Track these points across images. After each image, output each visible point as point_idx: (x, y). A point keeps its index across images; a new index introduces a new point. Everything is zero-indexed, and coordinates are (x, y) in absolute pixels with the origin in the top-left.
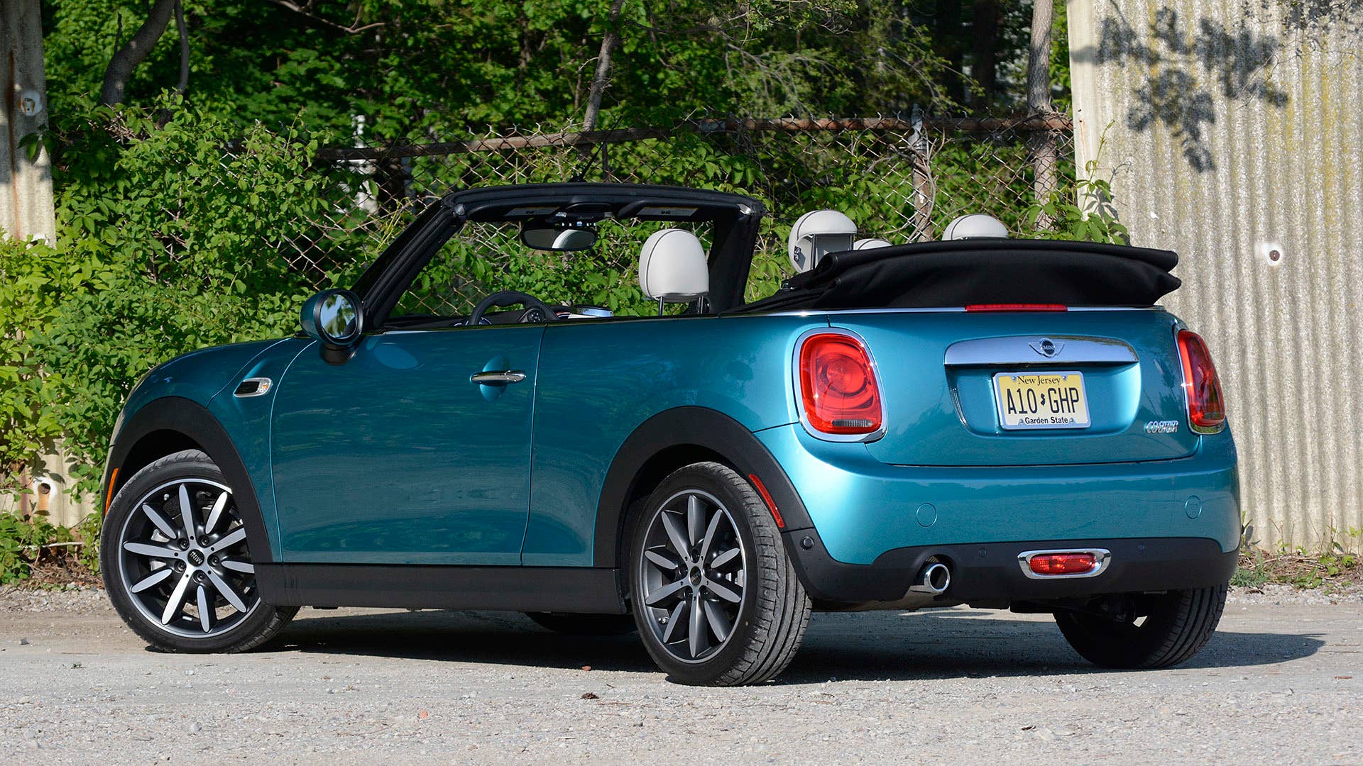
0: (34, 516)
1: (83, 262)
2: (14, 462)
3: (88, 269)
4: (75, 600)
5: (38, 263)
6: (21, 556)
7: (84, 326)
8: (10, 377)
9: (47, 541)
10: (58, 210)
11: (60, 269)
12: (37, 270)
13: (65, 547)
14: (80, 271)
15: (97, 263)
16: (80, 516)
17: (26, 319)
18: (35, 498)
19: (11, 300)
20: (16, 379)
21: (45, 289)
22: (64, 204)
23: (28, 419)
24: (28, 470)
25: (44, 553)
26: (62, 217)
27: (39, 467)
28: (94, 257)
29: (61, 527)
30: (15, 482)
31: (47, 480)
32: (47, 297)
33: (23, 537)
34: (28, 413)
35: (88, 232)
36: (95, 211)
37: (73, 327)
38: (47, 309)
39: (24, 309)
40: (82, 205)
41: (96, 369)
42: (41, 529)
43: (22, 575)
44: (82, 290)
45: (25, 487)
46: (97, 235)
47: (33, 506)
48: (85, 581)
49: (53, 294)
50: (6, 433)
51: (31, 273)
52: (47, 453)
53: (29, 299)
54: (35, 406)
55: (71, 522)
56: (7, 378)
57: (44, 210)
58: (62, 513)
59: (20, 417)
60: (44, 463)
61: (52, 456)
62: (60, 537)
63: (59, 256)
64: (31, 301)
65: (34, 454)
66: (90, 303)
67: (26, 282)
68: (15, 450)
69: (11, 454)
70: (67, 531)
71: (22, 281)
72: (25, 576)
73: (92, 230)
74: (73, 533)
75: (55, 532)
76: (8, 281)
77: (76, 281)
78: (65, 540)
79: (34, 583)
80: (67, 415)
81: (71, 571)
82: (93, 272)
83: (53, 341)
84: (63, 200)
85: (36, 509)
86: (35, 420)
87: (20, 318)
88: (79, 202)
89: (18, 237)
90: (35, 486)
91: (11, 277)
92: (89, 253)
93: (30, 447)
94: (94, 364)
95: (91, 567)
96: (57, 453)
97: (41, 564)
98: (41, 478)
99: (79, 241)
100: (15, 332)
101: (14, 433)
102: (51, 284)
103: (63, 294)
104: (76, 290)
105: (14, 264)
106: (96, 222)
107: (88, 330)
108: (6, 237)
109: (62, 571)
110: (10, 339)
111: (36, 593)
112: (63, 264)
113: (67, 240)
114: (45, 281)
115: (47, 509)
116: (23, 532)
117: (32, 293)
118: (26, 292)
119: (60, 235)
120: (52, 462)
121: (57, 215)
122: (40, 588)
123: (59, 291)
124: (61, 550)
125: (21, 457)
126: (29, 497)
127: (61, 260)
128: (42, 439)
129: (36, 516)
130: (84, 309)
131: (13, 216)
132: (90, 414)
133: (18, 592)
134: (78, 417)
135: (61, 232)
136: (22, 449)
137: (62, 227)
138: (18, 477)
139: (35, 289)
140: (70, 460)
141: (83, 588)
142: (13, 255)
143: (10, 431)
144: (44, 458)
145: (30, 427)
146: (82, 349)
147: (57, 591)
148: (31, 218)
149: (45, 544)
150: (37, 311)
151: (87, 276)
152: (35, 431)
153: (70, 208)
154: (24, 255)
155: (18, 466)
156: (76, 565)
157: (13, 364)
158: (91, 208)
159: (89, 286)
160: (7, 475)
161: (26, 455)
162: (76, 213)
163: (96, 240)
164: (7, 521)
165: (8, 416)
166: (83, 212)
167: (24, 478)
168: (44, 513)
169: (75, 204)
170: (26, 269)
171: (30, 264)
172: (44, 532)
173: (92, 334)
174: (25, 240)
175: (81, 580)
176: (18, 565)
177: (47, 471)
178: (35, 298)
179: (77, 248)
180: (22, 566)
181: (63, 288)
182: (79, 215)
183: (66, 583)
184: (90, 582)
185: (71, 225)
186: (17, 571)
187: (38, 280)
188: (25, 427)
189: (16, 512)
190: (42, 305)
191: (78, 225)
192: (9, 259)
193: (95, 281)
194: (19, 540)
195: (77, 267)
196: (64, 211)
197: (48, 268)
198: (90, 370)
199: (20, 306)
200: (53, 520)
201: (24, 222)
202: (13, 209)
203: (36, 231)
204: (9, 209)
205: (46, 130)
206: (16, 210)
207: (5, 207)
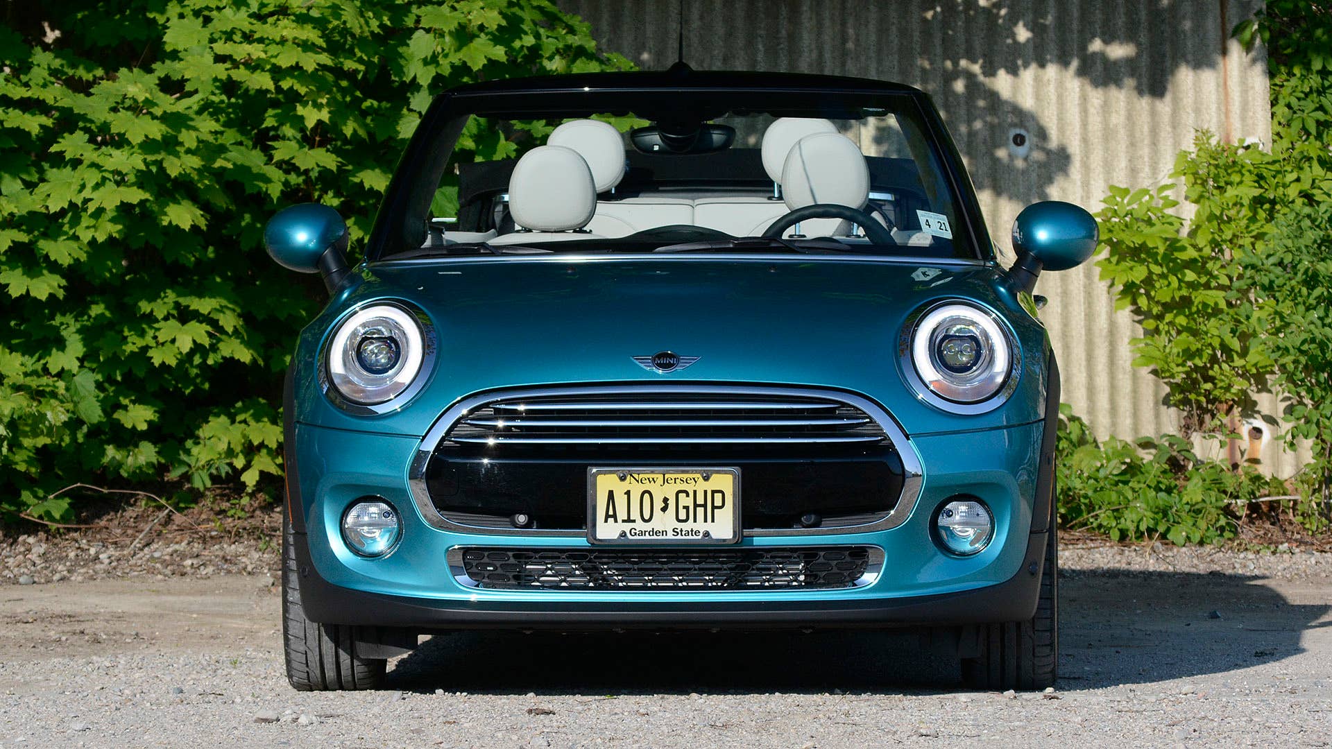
0: (1243, 464)
1: (1301, 169)
2: (1221, 402)
3: (1307, 177)
4: (1287, 565)
5: (1249, 171)
6: (1227, 511)
7: (1302, 243)
8: (1216, 304)
9: (1258, 494)
10: (1275, 109)
11: (1274, 177)
12: (1248, 179)
13: (1278, 502)
14: (1298, 180)
15: (1318, 170)
16: (1297, 466)
17: (1234, 236)
18: (1245, 442)
19: (1218, 213)
20: (1223, 305)
21: (1258, 201)
22: (1282, 102)
23: (1237, 352)
24: (1237, 411)
25: (1254, 508)
26: (1279, 117)
27: (1249, 408)
28: (1315, 164)
29: (1274, 478)
30: (1222, 425)
31: (1258, 423)
32: (1260, 211)
33: (1230, 490)
34: (1235, 344)
35: (1308, 134)
36: (1316, 109)
37: (1289, 243)
38: (1259, 224)
39: (1233, 224)
40: (1302, 103)
41: (1317, 292)
42: (1251, 480)
43: (1227, 534)
44: (1299, 201)
45: (1233, 431)
46: (1319, 137)
47: (1242, 453)
48: (1300, 542)
49: (1267, 206)
50: (1212, 368)
51: (1241, 182)
52: (1259, 391)
53: (1238, 212)
54: (1244, 337)
55: (1287, 472)
56: (1212, 305)
57: (1259, 109)
58: (1276, 463)
59: (1226, 349)
60: (1255, 403)
61: (1265, 395)
62: (1272, 490)
63: (1274, 162)
64: (1241, 215)
65: (1244, 392)
66: (1309, 216)
67: (1236, 192)
68: (1221, 388)
69: (1217, 393)
70: (1281, 483)
71: (1231, 192)
72: (1231, 535)
73: (1313, 131)
74: (1287, 486)
75: (1267, 483)
76: (1215, 192)
77: (1293, 192)
78: (1278, 494)
79: (1240, 544)
80: (1278, 348)
81: (1285, 530)
82: (1314, 181)
83: (1265, 262)
84: (1280, 97)
85: (1246, 457)
86: (1244, 353)
87: (1228, 235)
88: (1299, 99)
89: (1228, 141)
90: (1245, 430)
91: (1219, 188)
92: (1309, 159)
93: (1239, 385)
94: (1313, 288)
95: (1307, 526)
96: (1270, 391)
97: (1251, 521)
98: (1251, 420)
99: (1298, 145)
100: (1221, 251)
101: (1220, 367)
102: (1265, 195)
103: (1278, 207)
104: (1293, 202)
105: (1222, 172)
106: (1318, 123)
107: (1306, 247)
108: (1213, 141)
109: (1275, 530)
110: (1218, 259)
111: (1242, 555)
112: (1278, 172)
113: (1285, 144)
114: (1257, 192)
115: (1259, 456)
116: (1230, 483)
117: (1242, 205)
118: (1235, 204)
119: (1276, 138)
120: (1264, 402)
121: (1273, 115)
122: (1246, 549)
123: (1273, 202)
124: (1273, 506)
125: (1228, 396)
126: (1238, 442)
127: (1277, 167)
128: (1253, 376)
129: (1246, 464)
130: (1302, 224)
131: (1223, 117)
132: (1305, 347)
133: (1221, 554)
134: (1292, 350)
135: (1278, 134)
136: (1230, 386)
137: (1279, 129)
138: (1226, 420)
139: (1246, 202)
140: (1284, 400)
141: (1297, 550)
142: (1221, 162)
143: (1216, 367)
144: (1255, 397)
145: (1238, 362)
146: (1302, 268)
147: (1266, 554)
148: (1243, 119)
149: (1255, 498)
150: (1247, 227)
151: (1306, 185)
152: (1244, 366)
153: (1289, 106)
154: (1234, 162)
155: (1225, 407)
156: (1291, 523)
157: (1221, 287)
158: (1313, 106)
159: (1309, 198)
160: (1213, 416)
161: (1234, 394)
162: (1295, 112)
163: (1318, 144)
164: (1212, 471)
165: (1214, 349)
166: (1303, 111)
167: (1232, 421)
168: (1255, 461)
169: (1294, 101)
170: (1235, 178)
171: (1240, 172)
172: (1254, 483)
173: (1312, 251)
174: (1236, 144)
175: (1296, 540)
176: (1223, 522)
177: (1259, 412)
178: (1245, 212)
179: (1295, 153)
180: (1228, 524)
181: (1278, 200)
182: (1299, 114)
183: (1277, 543)
184: (1306, 543)
185: (1289, 125)
186: (1222, 529)
187: (1248, 191)
188: (1233, 361)
189: (1222, 461)
190: (1253, 219)
191: (1296, 125)
192: (1217, 166)
193: (1315, 191)
194: (1225, 492)
195: (1294, 176)
196: (1281, 110)
197: (1260, 177)
198: (1309, 294)
199: (1230, 220)
200: (1265, 471)
201: (1236, 123)
202: (1223, 109)
203: (1249, 134)
204: (1219, 109)
205: (1262, 16)
206: (1227, 109)
207: (1214, 107)
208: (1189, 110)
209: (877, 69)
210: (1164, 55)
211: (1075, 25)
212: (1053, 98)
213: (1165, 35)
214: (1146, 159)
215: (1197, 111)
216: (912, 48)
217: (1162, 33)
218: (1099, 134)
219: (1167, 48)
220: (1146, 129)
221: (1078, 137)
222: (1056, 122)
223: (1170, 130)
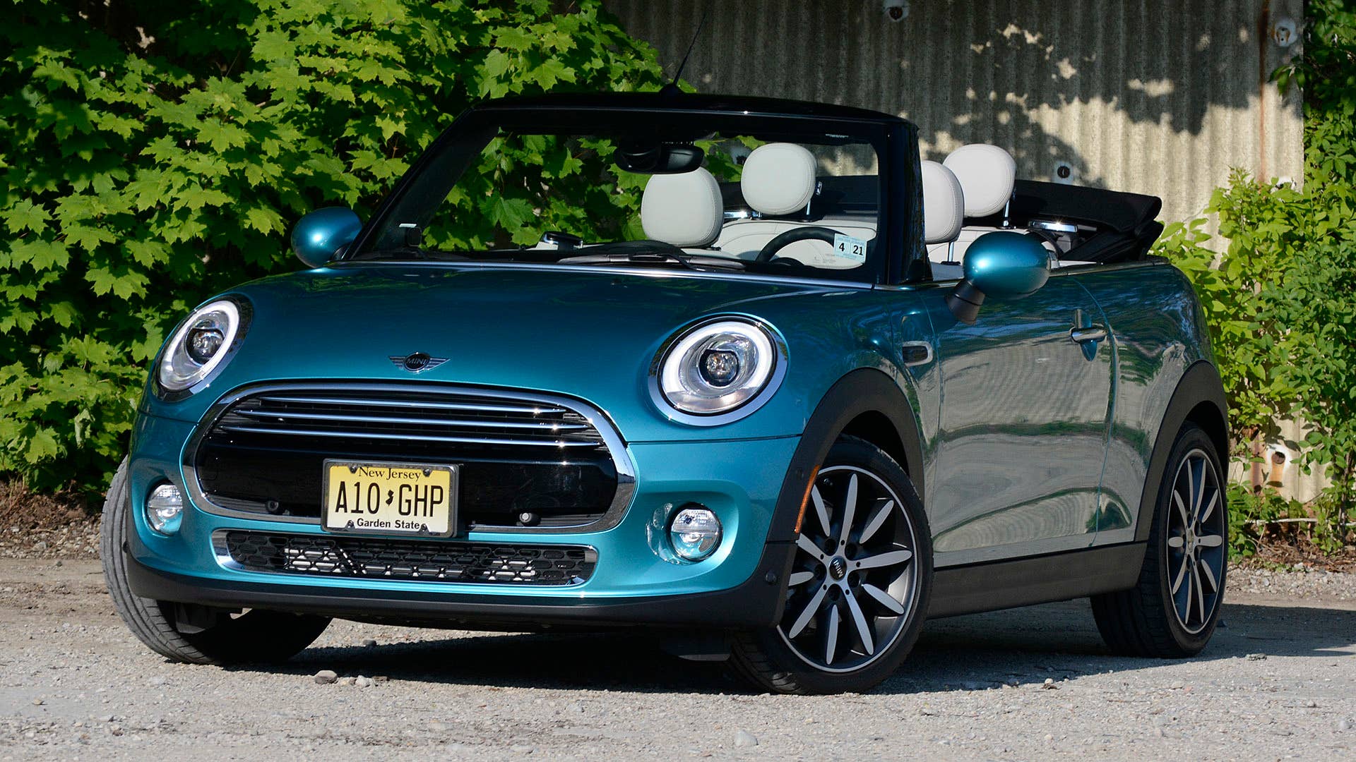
0: (1265, 486)
1: (1330, 208)
2: (1246, 427)
3: (1335, 217)
4: (1300, 582)
5: (1281, 209)
6: (1247, 530)
7: (1318, 280)
8: (1243, 334)
9: (1277, 515)
10: (1307, 151)
11: (1304, 215)
12: (1279, 215)
13: (1297, 523)
14: (1327, 219)
15: (1346, 210)
16: (1317, 490)
17: (1264, 270)
18: (1268, 466)
19: (1249, 248)
20: (1249, 335)
21: (1288, 238)
22: (1315, 144)
23: (1262, 381)
24: (1261, 436)
25: (1273, 528)
26: (1312, 159)
27: (1273, 434)
28: (1344, 205)
29: (1294, 501)
30: (1247, 449)
31: (1281, 448)
32: (1289, 247)
33: (1251, 511)
34: (1260, 372)
35: (1339, 176)
36: (1347, 153)
37: (1305, 280)
38: (1287, 260)
39: (1264, 260)
40: (1334, 146)
41: (1327, 327)
42: (1271, 502)
43: (1246, 552)
44: (1327, 239)
45: (1257, 455)
46: (1349, 178)
47: (1265, 476)
48: (1315, 563)
49: (1296, 243)
50: (1238, 395)
51: (1273, 219)
52: (1283, 418)
53: (1269, 248)
54: (1267, 366)
55: (1307, 496)
56: (1239, 335)
57: (1293, 150)
58: (1297, 487)
59: (1251, 375)
60: (1279, 429)
61: (1288, 422)
62: (1291, 512)
63: (1305, 201)
64: (1271, 251)
65: (1269, 419)
66: (1329, 254)
67: (1266, 229)
68: (1246, 414)
69: (1242, 418)
70: (1300, 506)
71: (1262, 228)
72: (1250, 553)
73: (1344, 173)
74: (1308, 511)
75: (1286, 505)
76: (1248, 228)
77: (1321, 230)
78: (1297, 516)
79: (1257, 562)
80: (1296, 378)
81: (1302, 551)
82: (1341, 221)
83: (1286, 295)
84: (1313, 140)
85: (1268, 480)
86: (1268, 382)
87: (1258, 269)
88: (1331, 142)
89: (1262, 180)
90: (1268, 454)
91: (1251, 224)
92: (1339, 199)
93: (1264, 411)
94: (1325, 323)
95: (1323, 547)
96: (1292, 418)
97: (1271, 541)
98: (1274, 445)
99: (1328, 186)
100: (1252, 284)
101: (1247, 394)
102: (1294, 232)
103: (1306, 244)
104: (1321, 239)
105: (1255, 209)
106: (1348, 165)
107: (1321, 284)
108: (1248, 180)
109: (1292, 549)
110: (1247, 291)
111: (1258, 572)
112: (1308, 211)
113: (1316, 184)
114: (1287, 229)
115: (1281, 480)
116: (1251, 505)
117: (1272, 241)
118: (1266, 240)
119: (1307, 178)
120: (1288, 429)
121: (1306, 156)
122: (1263, 567)
123: (1303, 239)
124: (1292, 527)
125: (1253, 422)
126: (1262, 466)
127: (1307, 206)
128: (1277, 403)
129: (1268, 487)
130: (1321, 261)
131: (1258, 156)
132: (1321, 377)
133: (1239, 570)
134: (1309, 380)
135: (1310, 175)
136: (1255, 413)
137: (1311, 170)
138: (1250, 444)
139: (1276, 238)
140: (1305, 427)
141: (1312, 569)
142: (1254, 200)
143: (1242, 393)
144: (1279, 423)
145: (1264, 390)
146: (1313, 304)
147: (1282, 572)
148: (1277, 159)
149: (1275, 519)
150: (1276, 262)
151: (1334, 224)
152: (1268, 394)
153: (1321, 148)
154: (1267, 200)
155: (1250, 432)
156: (1308, 544)
157: (1250, 319)
158: (1343, 150)
159: (1336, 237)
160: (1239, 441)
161: (1259, 420)
162: (1326, 155)
163: (1348, 185)
164: (1235, 492)
165: (1241, 376)
166: (1335, 154)
167: (1257, 446)
168: (1277, 484)
169: (1326, 144)
170: (1267, 215)
171: (1272, 209)
172: (1274, 505)
173: (1326, 288)
174: (1270, 184)
175: (1311, 560)
176: (1242, 540)
177: (1282, 438)
178: (1275, 247)
179: (1325, 194)
180: (1247, 542)
181: (1307, 237)
182: (1331, 156)
183: (1293, 562)
184: (1321, 564)
185: (1321, 167)
186: (1242, 547)
187: (1279, 228)
188: (1259, 389)
189: (1245, 482)
190: (1282, 255)
191: (1327, 167)
192: (1250, 203)
193: (1342, 230)
194: (1247, 513)
195: (1323, 215)
196: (1314, 152)
197: (1291, 215)
198: (1321, 329)
199: (1261, 254)
200: (1286, 494)
201: (1271, 163)
202: (1259, 149)
203: (1282, 174)
204: (1255, 148)
205: (1299, 62)
206: (1262, 150)
207: (1250, 147)
208: (1226, 149)
209: (931, 100)
210: (1205, 96)
211: (1121, 65)
212: (1098, 133)
213: (1207, 77)
214: (1184, 194)
215: (1234, 150)
216: (965, 81)
217: (1204, 75)
218: (1140, 169)
219: (1208, 89)
220: (1185, 165)
221: (1119, 171)
222: (1099, 156)
223: (1207, 167)
